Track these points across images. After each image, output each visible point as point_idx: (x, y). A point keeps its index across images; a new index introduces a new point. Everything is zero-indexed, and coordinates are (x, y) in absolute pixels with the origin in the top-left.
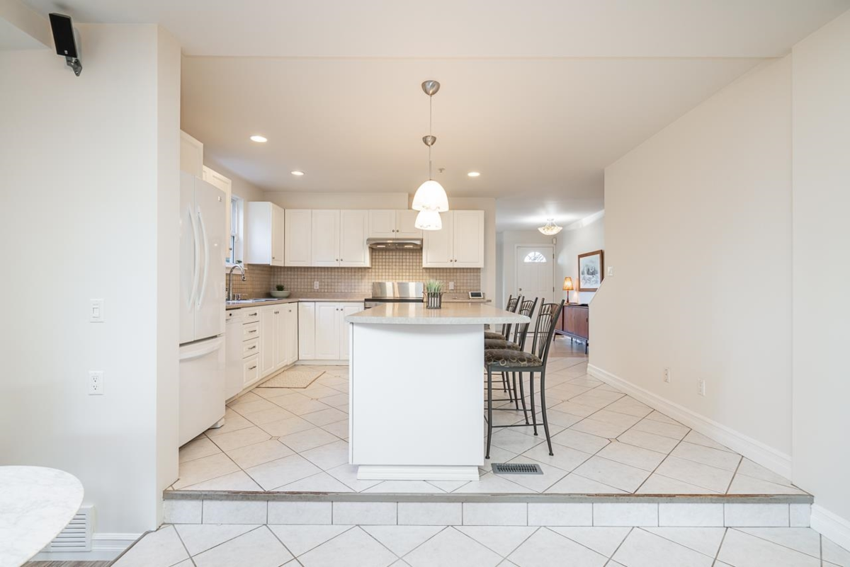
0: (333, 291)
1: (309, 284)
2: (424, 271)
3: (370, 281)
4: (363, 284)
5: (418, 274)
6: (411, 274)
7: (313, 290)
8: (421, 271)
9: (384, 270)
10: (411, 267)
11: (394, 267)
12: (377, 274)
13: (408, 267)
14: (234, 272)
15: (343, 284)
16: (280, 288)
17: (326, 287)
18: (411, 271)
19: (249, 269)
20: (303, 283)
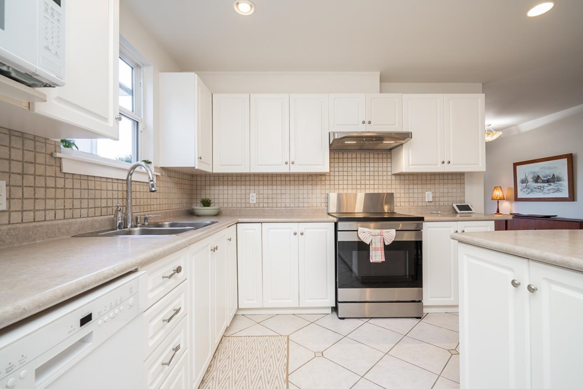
0: (274, 205)
1: (243, 196)
2: (393, 178)
3: (323, 192)
4: (314, 196)
5: (385, 182)
6: (376, 182)
7: (248, 205)
8: (389, 178)
9: (341, 178)
10: (376, 173)
11: (354, 173)
12: (332, 182)
13: (372, 174)
14: (135, 177)
15: (288, 196)
16: (206, 203)
17: (266, 201)
18: (376, 178)
19: (162, 175)
20: (235, 196)
